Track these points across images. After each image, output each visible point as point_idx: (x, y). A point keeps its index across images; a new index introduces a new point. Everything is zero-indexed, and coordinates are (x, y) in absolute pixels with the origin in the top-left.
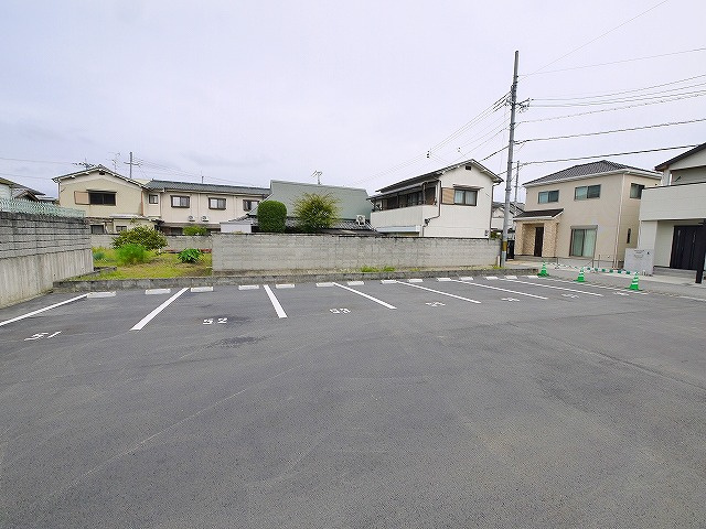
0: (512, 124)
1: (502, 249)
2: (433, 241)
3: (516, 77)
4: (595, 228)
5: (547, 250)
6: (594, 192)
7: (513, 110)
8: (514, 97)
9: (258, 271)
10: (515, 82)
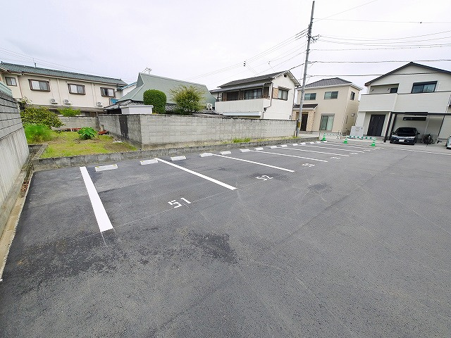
0: (308, 50)
1: (297, 126)
2: (269, 122)
3: (312, 19)
4: (333, 115)
5: (309, 128)
6: (334, 95)
7: (309, 41)
8: (310, 32)
9: (174, 144)
10: (311, 23)
